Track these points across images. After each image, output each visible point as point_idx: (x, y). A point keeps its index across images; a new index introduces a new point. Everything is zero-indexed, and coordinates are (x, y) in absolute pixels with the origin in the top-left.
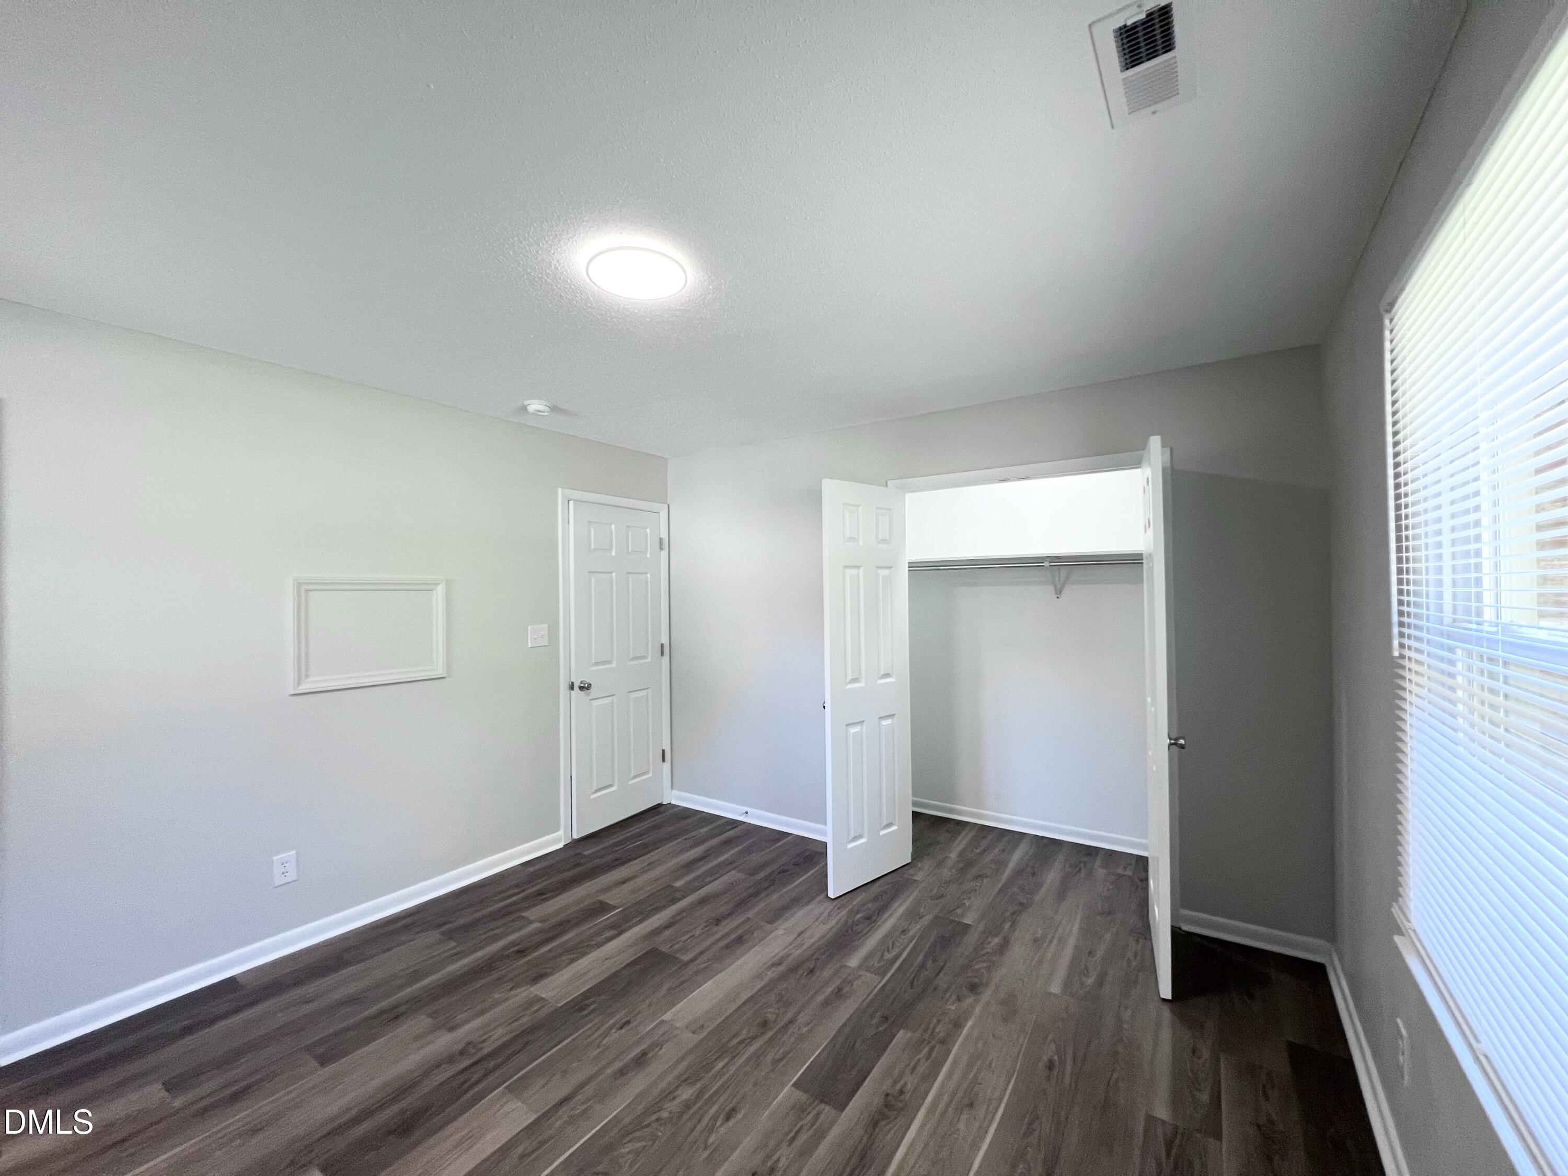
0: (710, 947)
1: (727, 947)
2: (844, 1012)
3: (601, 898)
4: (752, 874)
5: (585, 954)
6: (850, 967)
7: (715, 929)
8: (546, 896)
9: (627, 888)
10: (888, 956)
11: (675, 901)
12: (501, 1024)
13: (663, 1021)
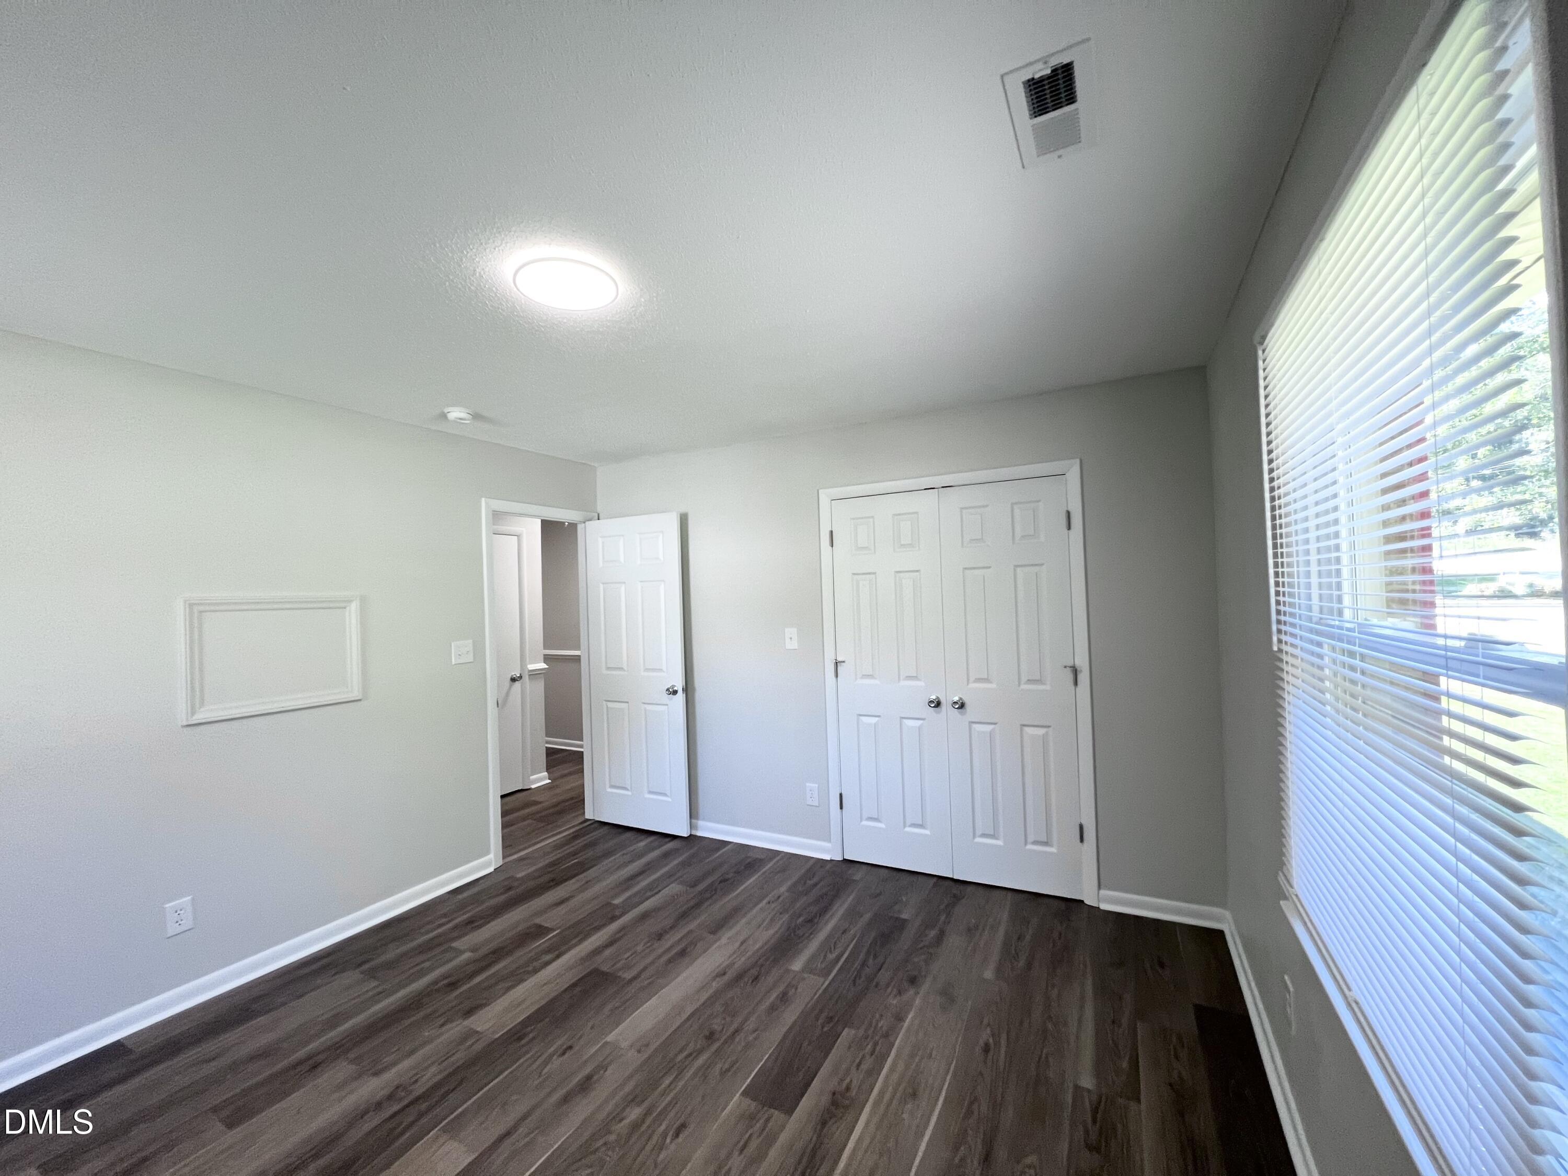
0: (653, 963)
1: (670, 961)
2: (790, 1015)
3: (538, 921)
4: (693, 886)
5: (522, 981)
6: (794, 971)
7: (656, 945)
8: (476, 924)
9: (562, 909)
10: (831, 957)
11: (614, 918)
12: (433, 1063)
13: (606, 1043)
